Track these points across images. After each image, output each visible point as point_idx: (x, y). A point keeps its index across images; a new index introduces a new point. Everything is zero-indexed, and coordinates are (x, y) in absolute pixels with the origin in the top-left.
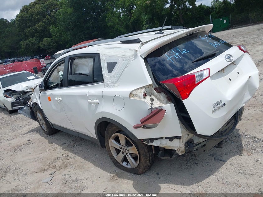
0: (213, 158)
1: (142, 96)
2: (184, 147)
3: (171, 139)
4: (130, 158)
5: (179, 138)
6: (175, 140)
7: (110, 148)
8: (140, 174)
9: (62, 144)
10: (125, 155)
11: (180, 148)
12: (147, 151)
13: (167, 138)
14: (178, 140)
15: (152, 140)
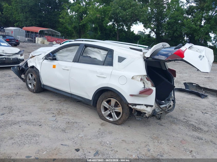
0: (158, 124)
1: (140, 80)
2: (151, 112)
3: (147, 106)
4: (114, 114)
5: (152, 106)
6: (149, 107)
7: (102, 106)
8: (119, 125)
9: (50, 101)
10: (111, 112)
11: (149, 112)
12: (128, 111)
13: (145, 105)
14: (150, 108)
15: (136, 105)
